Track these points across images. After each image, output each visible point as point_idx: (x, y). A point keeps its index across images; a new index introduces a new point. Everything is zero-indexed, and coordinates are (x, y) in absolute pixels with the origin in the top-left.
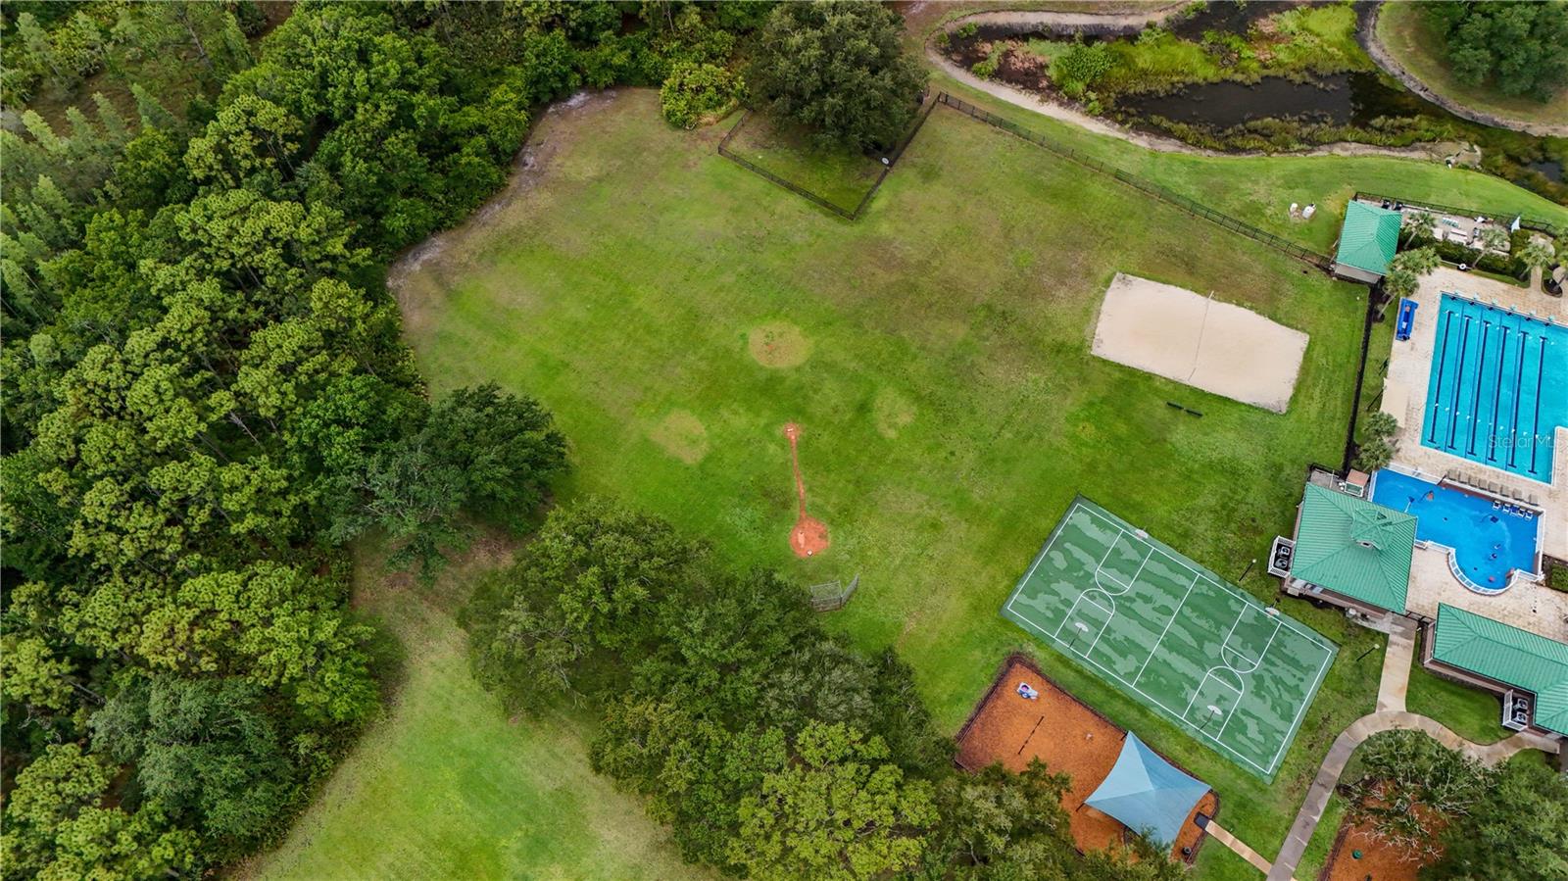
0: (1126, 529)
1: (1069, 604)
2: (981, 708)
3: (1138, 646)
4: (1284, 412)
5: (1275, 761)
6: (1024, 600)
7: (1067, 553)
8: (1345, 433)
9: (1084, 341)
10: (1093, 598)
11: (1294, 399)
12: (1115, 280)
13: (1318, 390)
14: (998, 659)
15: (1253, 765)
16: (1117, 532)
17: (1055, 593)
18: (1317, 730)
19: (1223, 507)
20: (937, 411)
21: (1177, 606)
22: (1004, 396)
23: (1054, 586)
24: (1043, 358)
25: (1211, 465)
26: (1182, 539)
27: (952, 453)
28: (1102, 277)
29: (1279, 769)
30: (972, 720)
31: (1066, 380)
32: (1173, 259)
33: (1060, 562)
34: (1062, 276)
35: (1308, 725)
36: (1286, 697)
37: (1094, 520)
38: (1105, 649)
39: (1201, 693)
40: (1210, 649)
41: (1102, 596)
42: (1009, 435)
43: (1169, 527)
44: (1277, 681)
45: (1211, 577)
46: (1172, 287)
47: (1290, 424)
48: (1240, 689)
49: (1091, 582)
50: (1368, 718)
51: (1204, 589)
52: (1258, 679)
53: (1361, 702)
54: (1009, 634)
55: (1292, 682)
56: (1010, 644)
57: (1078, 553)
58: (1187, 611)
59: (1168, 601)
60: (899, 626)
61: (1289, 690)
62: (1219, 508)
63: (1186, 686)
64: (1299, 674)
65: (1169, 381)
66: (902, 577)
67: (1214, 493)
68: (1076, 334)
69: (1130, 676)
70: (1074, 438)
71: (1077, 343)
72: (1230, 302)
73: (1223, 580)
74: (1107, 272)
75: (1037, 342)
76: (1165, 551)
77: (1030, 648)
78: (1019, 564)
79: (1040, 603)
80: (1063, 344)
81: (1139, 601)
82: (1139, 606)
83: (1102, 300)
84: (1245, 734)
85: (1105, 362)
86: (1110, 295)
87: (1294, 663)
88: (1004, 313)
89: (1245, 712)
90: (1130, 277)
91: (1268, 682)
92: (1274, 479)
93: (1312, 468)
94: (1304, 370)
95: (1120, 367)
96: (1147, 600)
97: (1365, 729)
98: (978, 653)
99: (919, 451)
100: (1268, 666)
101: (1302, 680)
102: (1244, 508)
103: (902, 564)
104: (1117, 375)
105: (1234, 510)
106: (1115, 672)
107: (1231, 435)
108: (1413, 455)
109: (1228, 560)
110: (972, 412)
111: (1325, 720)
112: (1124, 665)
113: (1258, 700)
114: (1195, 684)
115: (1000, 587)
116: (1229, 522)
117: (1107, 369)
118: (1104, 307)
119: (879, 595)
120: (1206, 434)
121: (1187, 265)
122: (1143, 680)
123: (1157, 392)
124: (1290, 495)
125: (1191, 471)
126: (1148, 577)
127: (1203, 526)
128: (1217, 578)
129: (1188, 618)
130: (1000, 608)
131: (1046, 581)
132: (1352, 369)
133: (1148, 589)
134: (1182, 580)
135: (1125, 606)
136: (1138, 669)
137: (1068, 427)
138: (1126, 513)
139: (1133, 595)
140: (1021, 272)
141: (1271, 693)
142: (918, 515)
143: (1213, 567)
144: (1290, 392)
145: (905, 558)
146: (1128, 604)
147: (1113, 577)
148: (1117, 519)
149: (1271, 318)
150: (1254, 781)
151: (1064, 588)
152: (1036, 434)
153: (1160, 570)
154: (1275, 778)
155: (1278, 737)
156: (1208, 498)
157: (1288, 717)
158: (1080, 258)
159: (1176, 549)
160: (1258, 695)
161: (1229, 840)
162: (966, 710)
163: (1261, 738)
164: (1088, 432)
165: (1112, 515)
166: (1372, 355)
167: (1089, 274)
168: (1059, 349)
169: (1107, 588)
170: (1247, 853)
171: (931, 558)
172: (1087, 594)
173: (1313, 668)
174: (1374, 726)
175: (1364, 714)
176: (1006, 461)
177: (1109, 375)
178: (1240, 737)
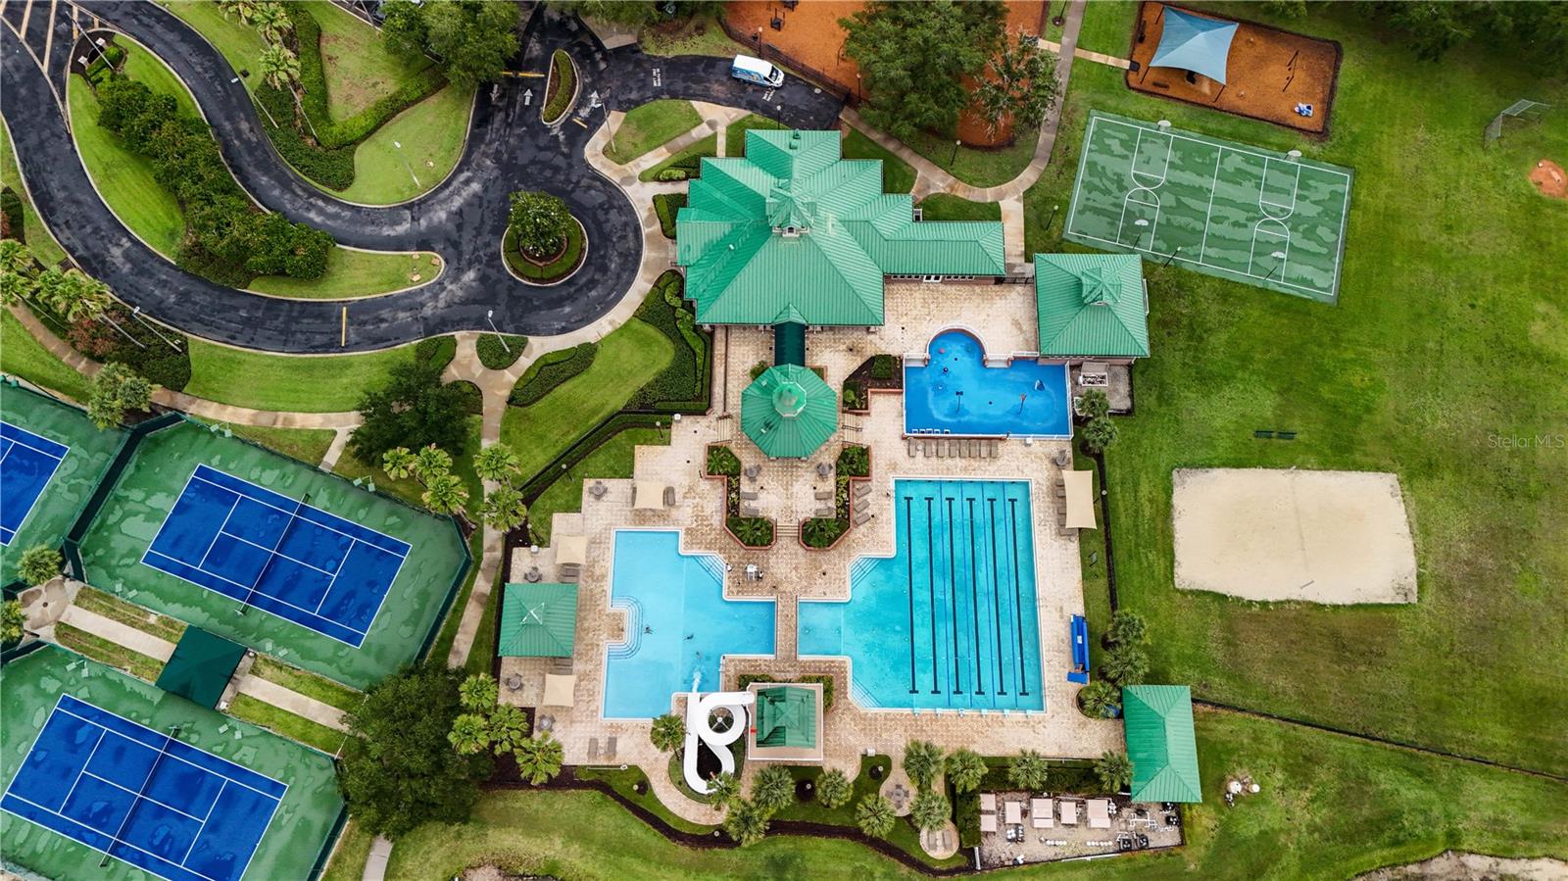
0: (1280, 285)
1: (1299, 197)
2: (1333, 89)
3: (1228, 181)
4: (1174, 472)
5: (1092, 128)
6: (1339, 188)
7: (1322, 243)
8: (1108, 469)
9: (1411, 488)
10: (1282, 210)
11: (1169, 492)
12: (1415, 589)
13: (1147, 513)
14: (1337, 131)
15: (1110, 119)
16: (1287, 279)
17: (1315, 203)
18: (1065, 162)
19: (1201, 339)
20: (1514, 349)
21: (1209, 227)
22: (1457, 388)
23: (1320, 209)
24: (1441, 451)
25: (1228, 379)
26: (1228, 292)
27: (1473, 306)
28: (1431, 589)
29: (1087, 123)
30: (1335, 77)
31: (1405, 431)
32: (1363, 647)
33: (1323, 232)
34: (1476, 577)
35: (1072, 164)
36: (1096, 181)
37: (1311, 284)
38: (1255, 170)
39: (1165, 161)
40: (1169, 200)
41: (1275, 215)
42: (1431, 345)
43: (1242, 300)
44: (1106, 192)
45: (1189, 265)
46: (1348, 602)
47: (1164, 460)
48: (1135, 175)
49: (1290, 224)
50: (1028, 187)
51: (1191, 251)
52: (1122, 188)
53: (1035, 198)
54: (1337, 155)
55: (1095, 195)
56: (1333, 146)
57: (1313, 247)
58: (1199, 226)
59: (1219, 229)
60: (1430, 130)
61: (1096, 188)
62: (1205, 336)
63: (1179, 162)
64: (1091, 203)
65: (1302, 467)
66: (1451, 170)
67: (1214, 350)
68: (1424, 496)
69: (1226, 154)
70: (1367, 365)
71: (1417, 484)
72: (1277, 603)
73: (1178, 265)
74: (1428, 598)
75: (1458, 470)
76: (1237, 276)
77: (1315, 149)
78: (1358, 217)
79: (1323, 191)
80: (1430, 477)
81: (1242, 221)
82: (1241, 216)
83: (1416, 552)
84: (1121, 140)
85: (1378, 469)
86: (1410, 563)
87: (1097, 211)
88: (1512, 497)
89: (1125, 157)
90: (1400, 600)
91: (1113, 188)
92: (1162, 385)
93: (1129, 412)
94: (1168, 536)
95: (1359, 467)
96: (1236, 224)
97: (1028, 176)
98: (1356, 129)
99: (1505, 297)
100: (1118, 201)
101: (1088, 199)
102: (1181, 344)
103: (1457, 182)
104: (1358, 457)
105: (1190, 338)
106: (1239, 154)
107: (1218, 423)
108: (1035, 466)
109: (1179, 286)
110: (1479, 360)
111: (1061, 173)
112: (1235, 161)
113: (1118, 170)
114: (1172, 165)
115: (1364, 192)
116: (1191, 325)
117: (1370, 460)
118: (1410, 543)
119: (1461, 149)
120: (1243, 416)
121: (1344, 646)
122: (1214, 155)
123: (1309, 448)
124: (1142, 373)
125: (1243, 368)
126: (1243, 245)
127: (1212, 311)
128: (1183, 265)
129: (1196, 219)
130: (1355, 174)
131: (1329, 213)
132: (1120, 554)
133: (1239, 234)
134: (1213, 252)
135: (1253, 212)
136: (1221, 163)
137: (1377, 375)
138: (1286, 301)
139: (1249, 224)
140: (1522, 561)
141: (1109, 179)
142: (1469, 233)
143: (1189, 274)
144: (1176, 500)
145: (1457, 188)
146: (1251, 214)
147: (1273, 234)
148: (1291, 292)
149: (1224, 597)
150: (1101, 107)
151: (1310, 211)
152: (1405, 355)
153: (1234, 255)
154: (1088, 115)
155: (1094, 147)
156: (1218, 340)
157: (1091, 165)
158: (1468, 610)
159: (1228, 281)
160: (1119, 175)
161: (1111, 61)
162: (1343, 83)
163: (1107, 141)
164: (1357, 378)
165: (1296, 293)
166: (1103, 582)
167: (1447, 588)
168: (1430, 469)
169: (1274, 223)
170: (1096, 57)
171: (1436, 196)
172: (1288, 211)
173: (1080, 212)
174: (1021, 181)
175: (1032, 188)
176: (1420, 316)
177: (1366, 455)
178: (1124, 136)
